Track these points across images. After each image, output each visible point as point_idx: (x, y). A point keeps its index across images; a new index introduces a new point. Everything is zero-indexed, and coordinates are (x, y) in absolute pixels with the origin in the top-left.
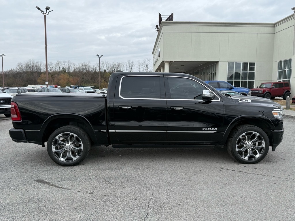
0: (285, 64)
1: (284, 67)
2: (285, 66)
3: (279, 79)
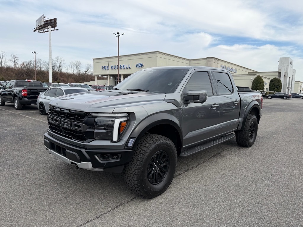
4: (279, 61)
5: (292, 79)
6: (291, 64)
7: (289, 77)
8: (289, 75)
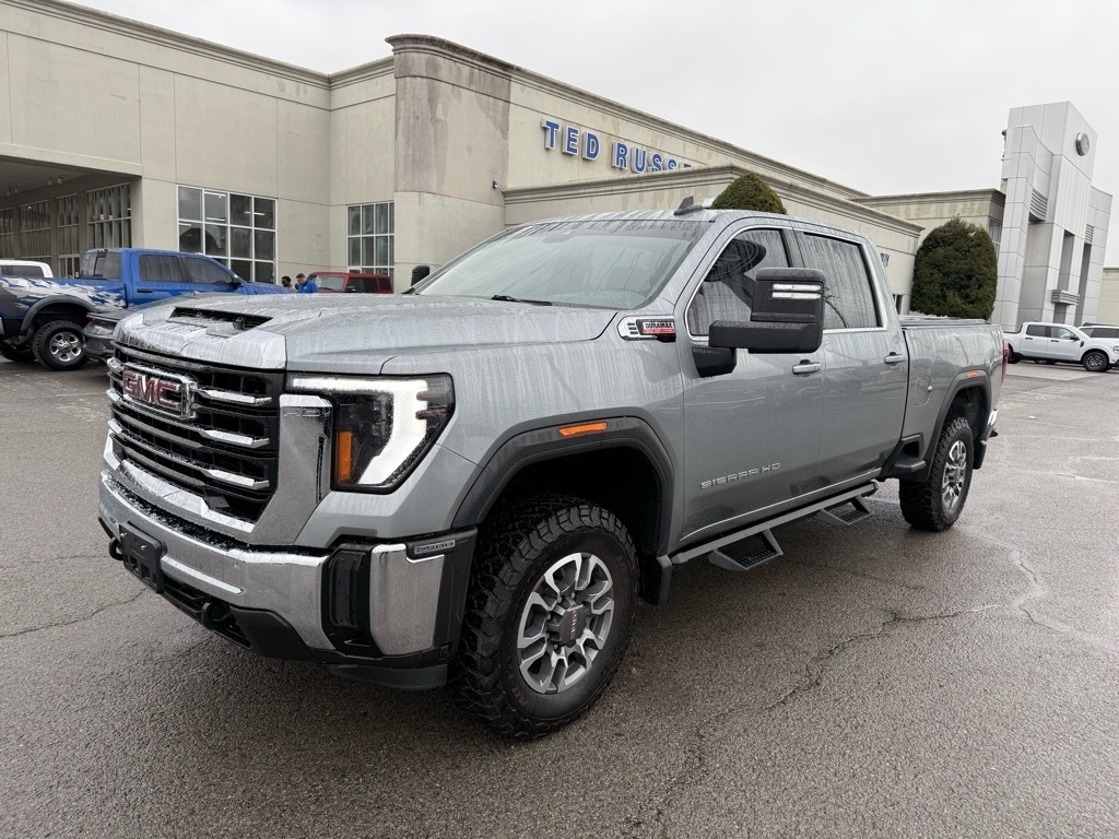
0: (367, 217)
1: (367, 226)
2: (369, 224)
3: (353, 264)
4: (1004, 133)
5: (1087, 247)
6: (1080, 152)
7: (1068, 235)
8: (1065, 217)
